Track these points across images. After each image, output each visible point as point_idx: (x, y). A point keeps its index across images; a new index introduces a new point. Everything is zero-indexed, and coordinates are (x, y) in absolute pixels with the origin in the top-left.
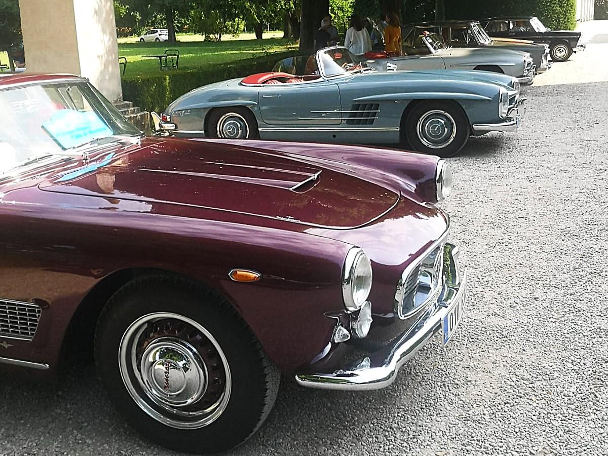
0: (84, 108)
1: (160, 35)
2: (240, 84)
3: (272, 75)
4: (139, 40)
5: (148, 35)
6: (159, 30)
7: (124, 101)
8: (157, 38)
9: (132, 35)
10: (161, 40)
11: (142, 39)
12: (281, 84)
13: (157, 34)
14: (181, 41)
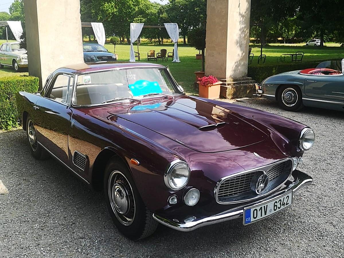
0: (226, 78)
1: (317, 42)
2: (299, 73)
3: (319, 70)
4: (306, 45)
5: (311, 43)
6: (317, 40)
7: (248, 77)
8: (315, 44)
9: (303, 42)
10: (317, 45)
11: (307, 44)
12: (324, 75)
13: (316, 42)
14: (327, 46)
